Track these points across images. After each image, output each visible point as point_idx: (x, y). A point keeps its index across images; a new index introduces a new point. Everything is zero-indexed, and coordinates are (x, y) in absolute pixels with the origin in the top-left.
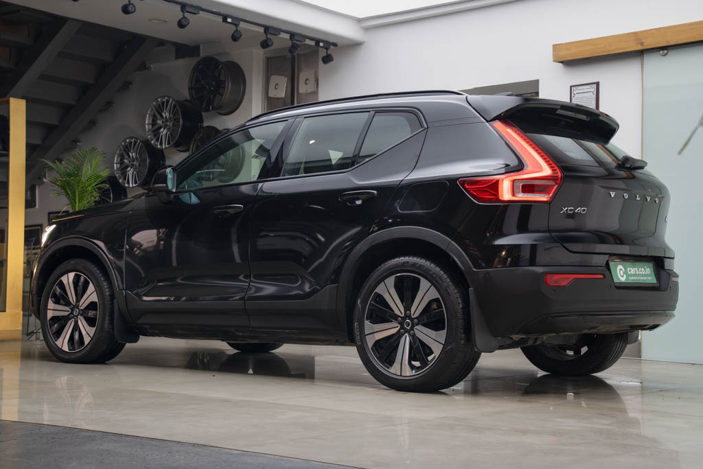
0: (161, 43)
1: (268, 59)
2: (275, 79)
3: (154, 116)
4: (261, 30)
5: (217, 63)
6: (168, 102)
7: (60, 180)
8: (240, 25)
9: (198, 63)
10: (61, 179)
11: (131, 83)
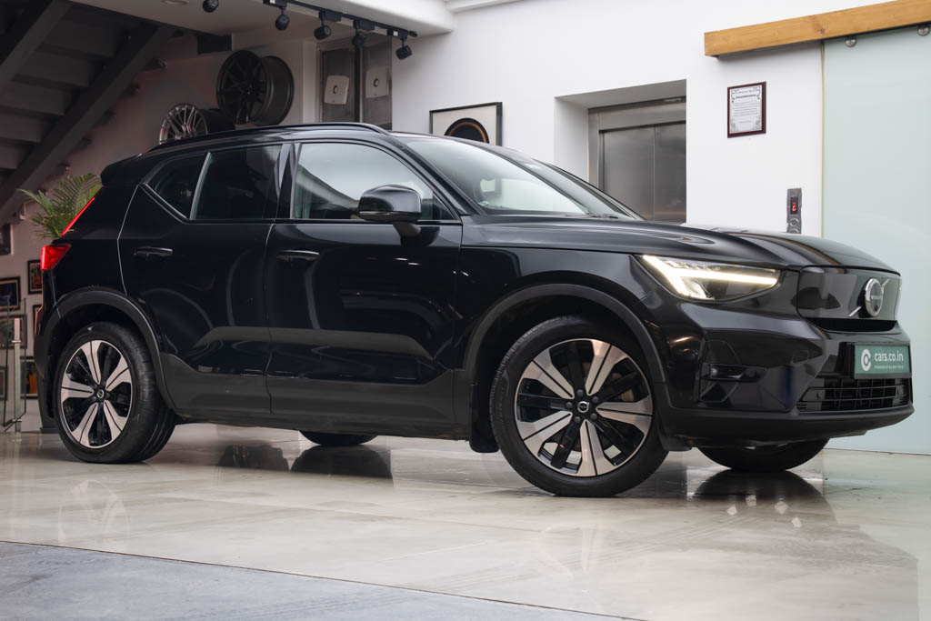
0: (179, 32)
1: (323, 53)
2: (332, 80)
3: (171, 129)
4: (316, 14)
5: (255, 59)
6: (189, 111)
7: (46, 218)
8: (287, 8)
9: (230, 59)
10: (46, 215)
11: (138, 86)
